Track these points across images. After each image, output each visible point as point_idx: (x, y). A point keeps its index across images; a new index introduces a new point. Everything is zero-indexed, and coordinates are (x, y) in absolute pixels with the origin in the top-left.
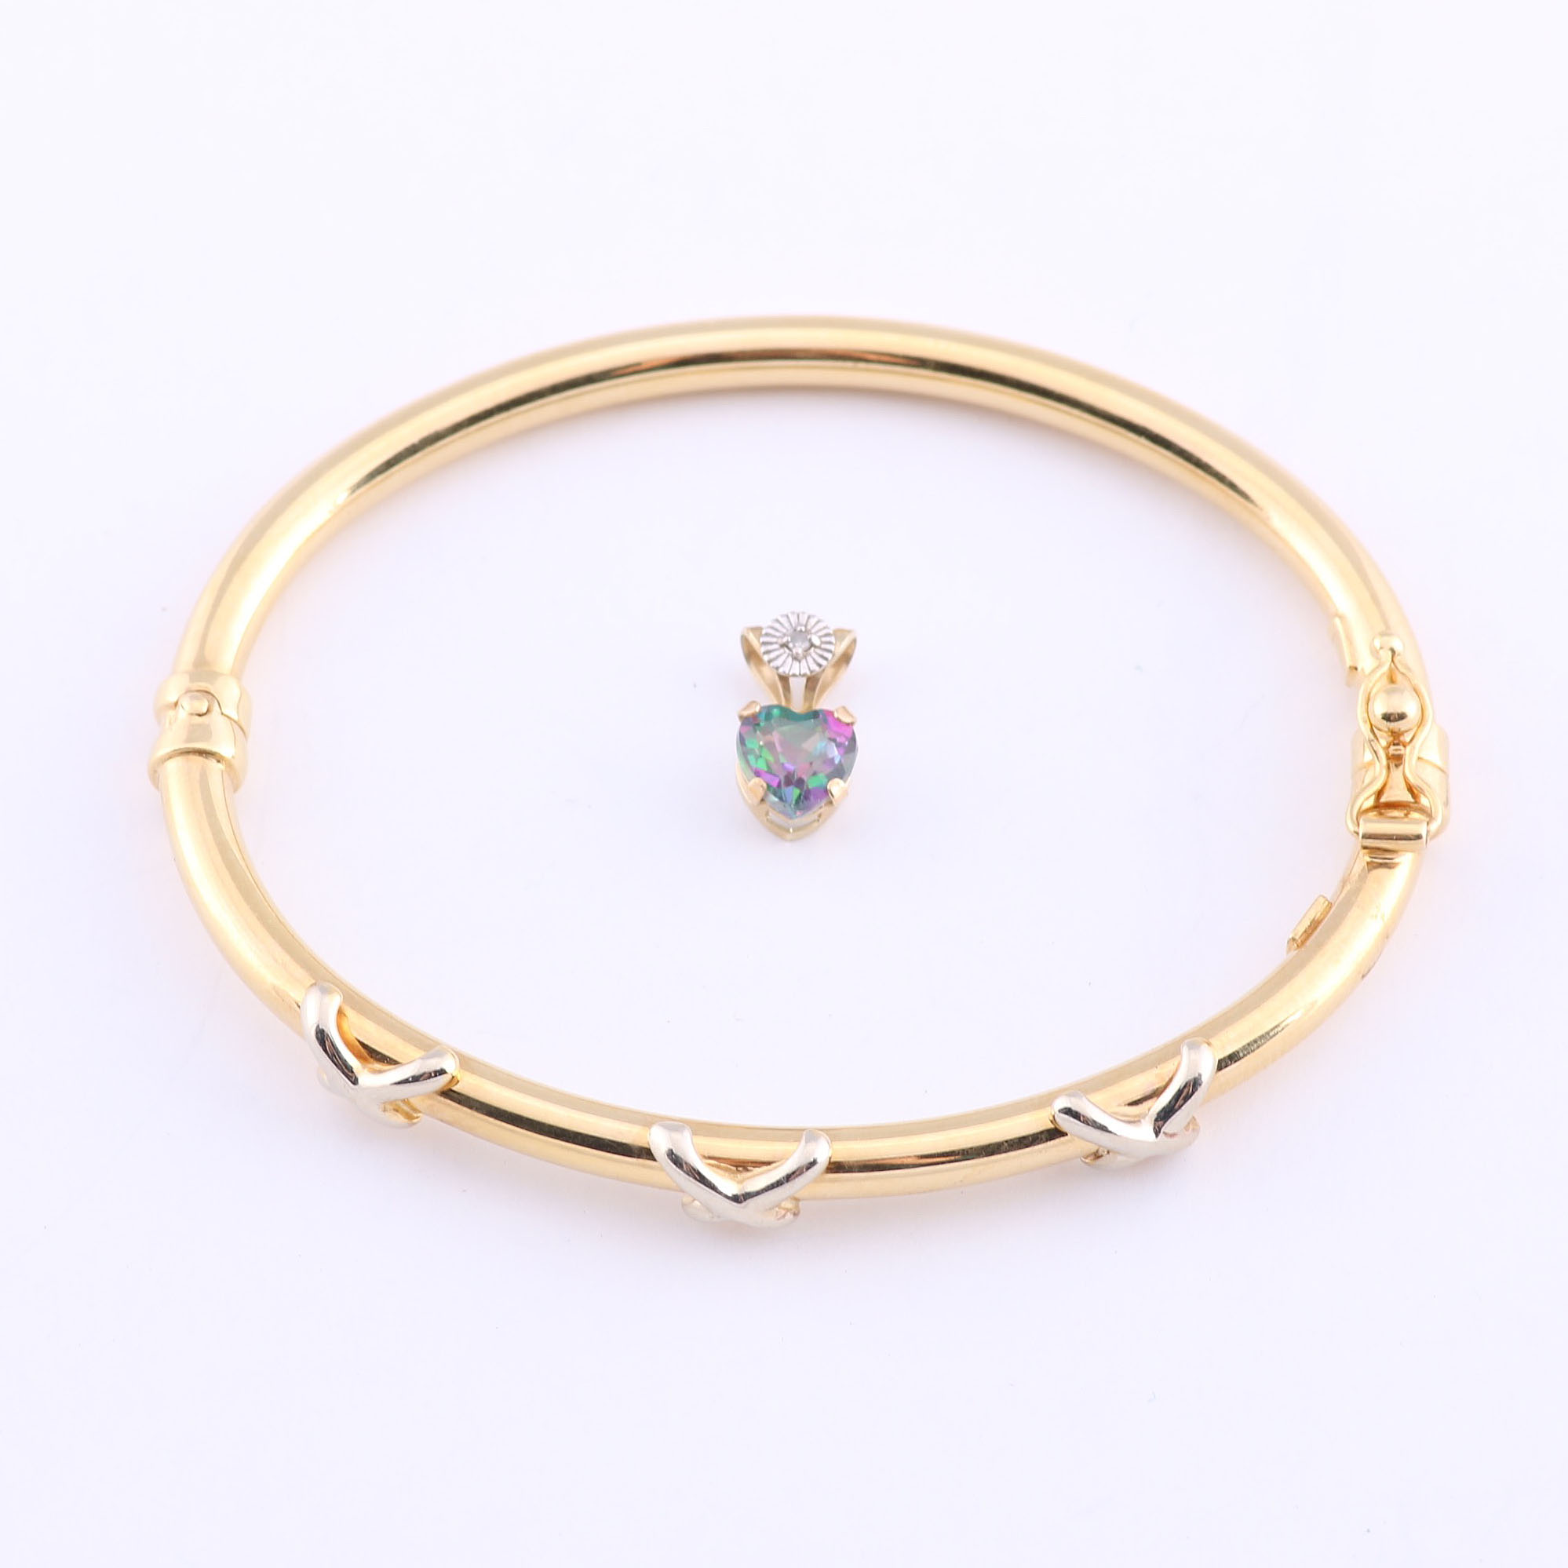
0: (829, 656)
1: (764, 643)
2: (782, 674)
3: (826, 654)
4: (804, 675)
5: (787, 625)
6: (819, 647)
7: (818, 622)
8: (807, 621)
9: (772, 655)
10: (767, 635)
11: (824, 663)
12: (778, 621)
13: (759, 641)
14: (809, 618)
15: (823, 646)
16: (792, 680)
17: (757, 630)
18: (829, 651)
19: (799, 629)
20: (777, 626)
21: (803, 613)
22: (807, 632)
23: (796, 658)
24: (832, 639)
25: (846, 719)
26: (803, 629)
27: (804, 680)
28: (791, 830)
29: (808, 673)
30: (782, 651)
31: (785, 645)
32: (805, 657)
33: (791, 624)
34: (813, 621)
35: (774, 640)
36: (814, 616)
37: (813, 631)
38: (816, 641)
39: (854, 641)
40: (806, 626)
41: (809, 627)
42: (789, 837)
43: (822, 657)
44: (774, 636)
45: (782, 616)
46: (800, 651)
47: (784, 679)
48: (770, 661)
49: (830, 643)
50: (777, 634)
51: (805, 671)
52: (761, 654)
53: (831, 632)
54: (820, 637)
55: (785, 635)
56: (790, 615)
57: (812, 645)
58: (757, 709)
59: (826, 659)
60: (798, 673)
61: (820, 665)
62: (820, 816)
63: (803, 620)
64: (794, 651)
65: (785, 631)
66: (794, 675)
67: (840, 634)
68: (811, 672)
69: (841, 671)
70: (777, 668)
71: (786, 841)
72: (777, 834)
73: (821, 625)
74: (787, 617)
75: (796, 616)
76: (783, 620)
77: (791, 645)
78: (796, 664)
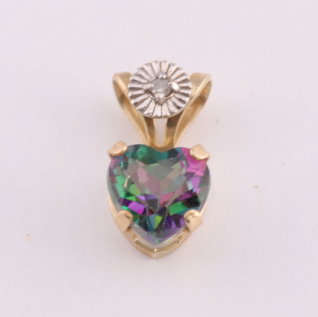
0: (187, 99)
1: (132, 89)
2: (147, 116)
3: (184, 98)
4: (165, 117)
5: (150, 72)
6: (178, 93)
7: (177, 69)
8: (168, 69)
9: (138, 99)
10: (134, 81)
11: (183, 105)
12: (143, 69)
13: (127, 87)
14: (169, 66)
15: (182, 91)
16: (155, 121)
17: (125, 76)
18: (187, 95)
19: (160, 76)
20: (143, 73)
21: (165, 62)
22: (168, 79)
23: (158, 102)
24: (189, 84)
25: (200, 156)
26: (165, 77)
27: (166, 120)
28: (155, 250)
29: (169, 114)
30: (146, 96)
31: (148, 91)
32: (166, 101)
33: (154, 73)
34: (173, 69)
35: (140, 86)
36: (174, 65)
37: (173, 78)
38: (175, 87)
39: (209, 84)
40: (166, 73)
41: (169, 74)
42: (154, 255)
43: (180, 100)
44: (140, 83)
45: (147, 65)
46: (162, 96)
47: (149, 121)
48: (136, 104)
49: (188, 88)
50: (143, 81)
51: (166, 112)
52: (129, 99)
53: (188, 77)
54: (179, 83)
55: (149, 82)
56: (153, 64)
57: (172, 91)
58: (125, 149)
59: (184, 102)
60: (160, 115)
61: (179, 108)
62: (180, 237)
63: (164, 68)
64: (157, 96)
65: (148, 78)
66: (157, 117)
67: (197, 79)
68: (172, 113)
69: (198, 109)
70: (142, 110)
71: (152, 258)
72: (144, 253)
73: (179, 73)
74: (151, 65)
75: (158, 64)
76: (148, 69)
77: (154, 91)
78: (158, 108)
